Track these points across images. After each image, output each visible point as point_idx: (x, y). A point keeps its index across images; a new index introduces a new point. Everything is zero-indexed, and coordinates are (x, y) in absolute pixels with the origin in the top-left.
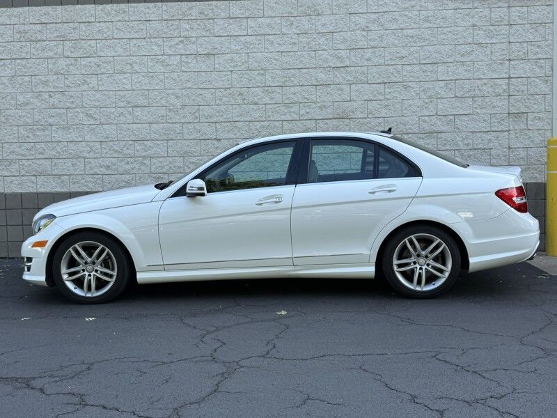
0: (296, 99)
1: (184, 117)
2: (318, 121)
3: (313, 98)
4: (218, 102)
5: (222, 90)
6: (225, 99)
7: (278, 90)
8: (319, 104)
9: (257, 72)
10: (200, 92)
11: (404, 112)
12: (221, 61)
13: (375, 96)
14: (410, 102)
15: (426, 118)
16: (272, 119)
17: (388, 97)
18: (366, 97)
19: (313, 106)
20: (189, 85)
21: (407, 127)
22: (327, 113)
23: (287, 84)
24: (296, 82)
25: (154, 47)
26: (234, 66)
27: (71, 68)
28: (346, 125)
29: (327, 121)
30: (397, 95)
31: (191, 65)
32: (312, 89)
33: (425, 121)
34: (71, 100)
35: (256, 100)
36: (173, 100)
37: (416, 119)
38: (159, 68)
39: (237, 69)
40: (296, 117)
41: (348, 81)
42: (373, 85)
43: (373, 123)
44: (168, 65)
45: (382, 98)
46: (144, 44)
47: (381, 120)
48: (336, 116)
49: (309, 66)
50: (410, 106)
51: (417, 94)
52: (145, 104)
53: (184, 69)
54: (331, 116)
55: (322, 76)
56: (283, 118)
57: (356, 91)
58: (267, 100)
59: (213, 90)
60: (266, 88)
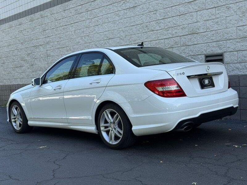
0: (170, 25)
1: (126, 42)
2: (181, 37)
3: (178, 23)
4: (138, 32)
5: (139, 25)
6: (141, 30)
7: (162, 21)
8: (181, 27)
9: (152, 13)
10: (131, 28)
11: (227, 25)
12: (138, 10)
13: (210, 17)
14: (231, 18)
15: (241, 28)
16: (160, 38)
17: (217, 16)
18: (205, 19)
19: (178, 28)
20: (127, 25)
21: (229, 35)
22: (185, 32)
23: (166, 17)
24: (170, 15)
25: (115, 8)
26: (144, 11)
27: (90, 24)
28: (195, 38)
29: (185, 36)
30: (223, 14)
31: (128, 14)
32: (177, 18)
33: (240, 30)
34: (90, 39)
35: (153, 29)
36: (122, 34)
37: (235, 29)
38: (117, 18)
39: (145, 13)
40: (171, 36)
41: (196, 9)
42: (209, 10)
43: (209, 35)
44: (120, 16)
45: (214, 17)
46: (111, 7)
47: (214, 32)
48: (190, 33)
49: (175, 4)
50: (231, 20)
51: (235, 12)
52: (113, 37)
53: (125, 17)
54: (187, 33)
55: (182, 9)
56: (165, 37)
57: (200, 15)
58: (158, 28)
59: (136, 26)
60: (157, 21)
